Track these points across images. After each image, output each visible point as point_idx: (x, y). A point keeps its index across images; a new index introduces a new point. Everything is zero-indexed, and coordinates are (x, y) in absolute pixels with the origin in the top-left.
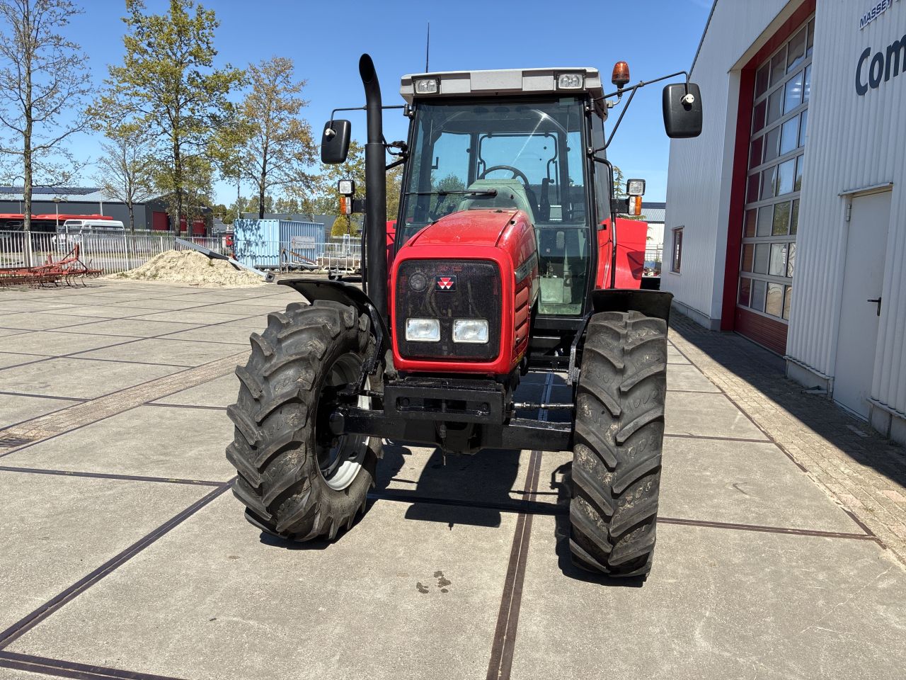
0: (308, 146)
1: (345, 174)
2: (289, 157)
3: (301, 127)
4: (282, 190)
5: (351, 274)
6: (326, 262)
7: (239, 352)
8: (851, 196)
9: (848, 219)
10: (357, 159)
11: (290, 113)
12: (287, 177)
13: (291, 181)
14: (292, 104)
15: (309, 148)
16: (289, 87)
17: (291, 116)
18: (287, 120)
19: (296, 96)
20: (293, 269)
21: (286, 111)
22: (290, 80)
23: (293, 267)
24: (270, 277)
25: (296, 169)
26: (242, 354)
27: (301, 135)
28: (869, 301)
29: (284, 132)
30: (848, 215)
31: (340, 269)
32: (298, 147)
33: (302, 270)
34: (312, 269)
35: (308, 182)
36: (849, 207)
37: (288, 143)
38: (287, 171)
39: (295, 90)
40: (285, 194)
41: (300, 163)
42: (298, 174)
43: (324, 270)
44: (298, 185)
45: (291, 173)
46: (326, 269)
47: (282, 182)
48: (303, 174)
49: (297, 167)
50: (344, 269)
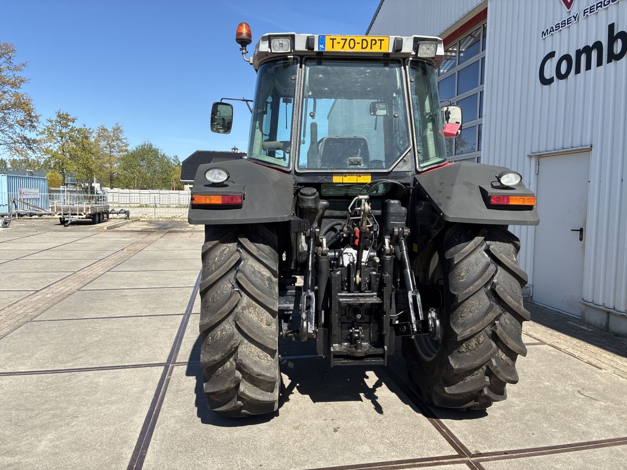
0: (29, 115)
1: (59, 138)
2: (13, 123)
3: (23, 99)
4: (6, 150)
5: (82, 218)
6: (59, 209)
7: (17, 299)
8: (539, 157)
9: (537, 172)
10: (70, 128)
11: (12, 87)
12: (10, 139)
13: (15, 143)
14: (15, 80)
15: (31, 116)
16: (11, 66)
17: (13, 90)
18: (10, 93)
19: (18, 74)
20: (22, 216)
21: (9, 86)
22: (12, 61)
23: (22, 214)
24: (6, 223)
25: (19, 134)
26: (22, 302)
27: (24, 105)
28: (572, 230)
29: (7, 102)
30: (537, 169)
31: (72, 214)
32: (21, 116)
33: (31, 216)
34: (41, 215)
35: (29, 144)
36: (537, 164)
37: (10, 111)
38: (11, 135)
39: (17, 69)
40: (9, 153)
41: (22, 128)
42: (21, 137)
43: (56, 216)
44: (21, 147)
45: (14, 136)
46: (59, 215)
47: (6, 143)
48: (25, 138)
49: (20, 132)
50: (76, 215)
